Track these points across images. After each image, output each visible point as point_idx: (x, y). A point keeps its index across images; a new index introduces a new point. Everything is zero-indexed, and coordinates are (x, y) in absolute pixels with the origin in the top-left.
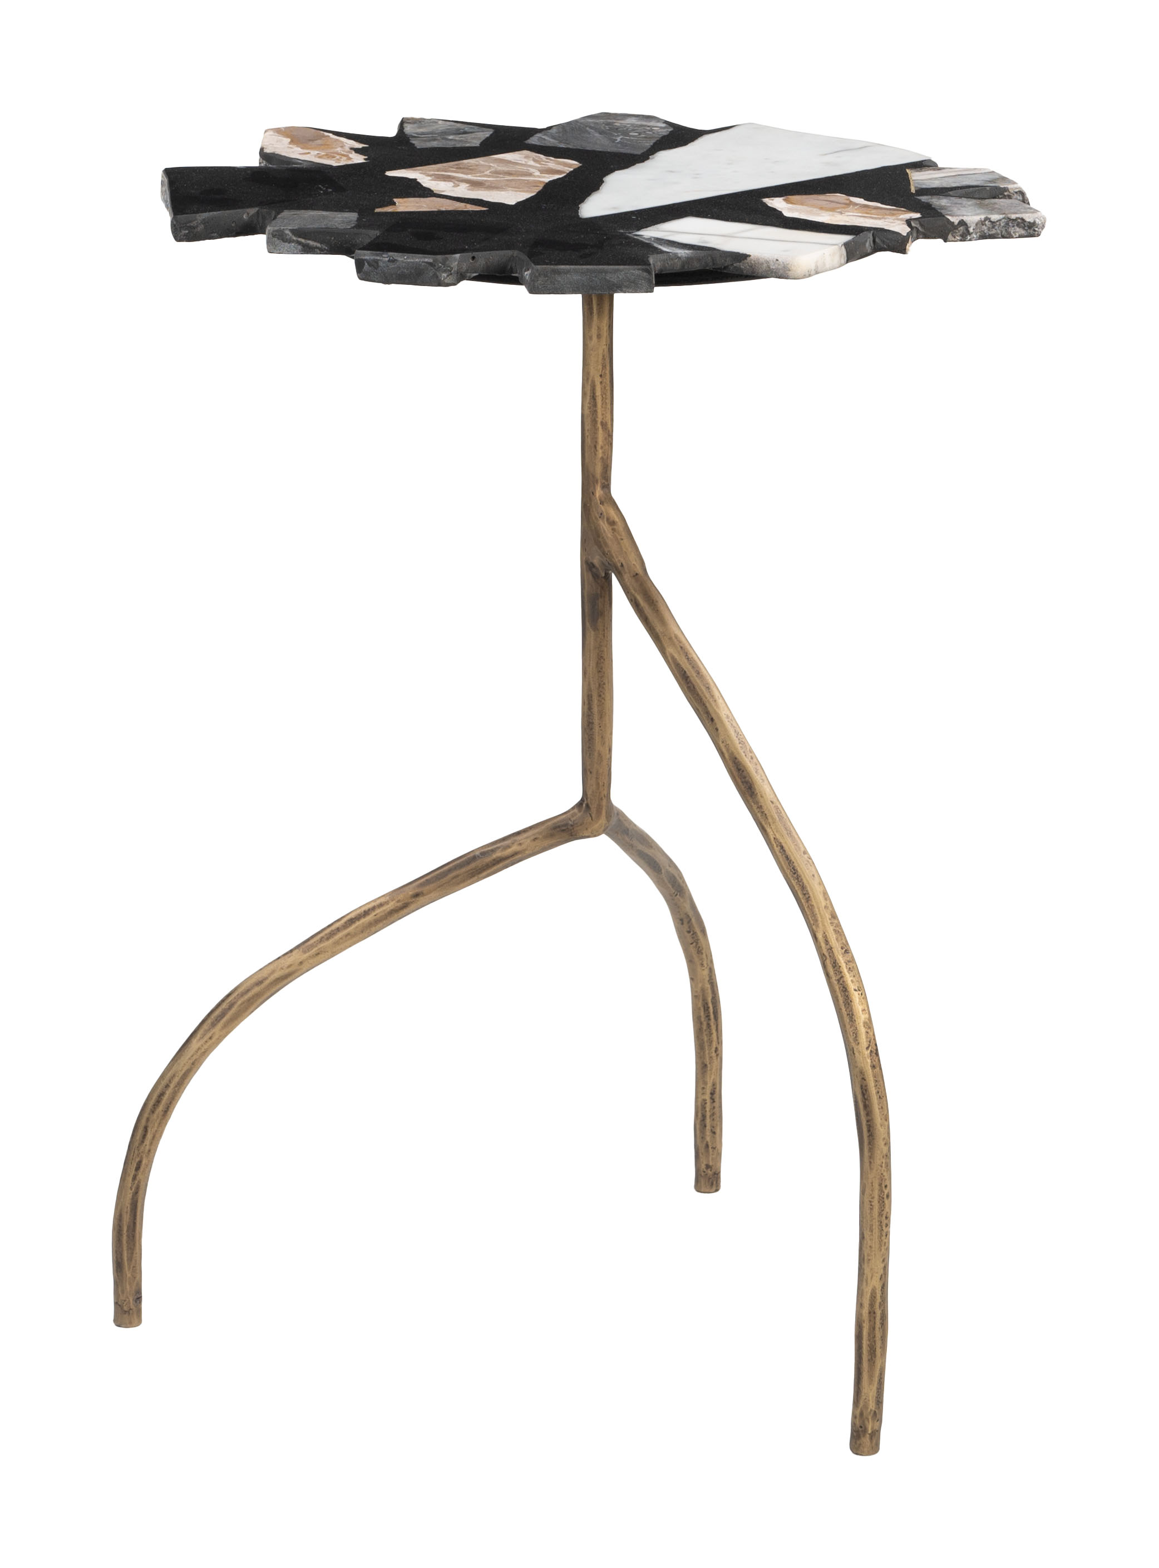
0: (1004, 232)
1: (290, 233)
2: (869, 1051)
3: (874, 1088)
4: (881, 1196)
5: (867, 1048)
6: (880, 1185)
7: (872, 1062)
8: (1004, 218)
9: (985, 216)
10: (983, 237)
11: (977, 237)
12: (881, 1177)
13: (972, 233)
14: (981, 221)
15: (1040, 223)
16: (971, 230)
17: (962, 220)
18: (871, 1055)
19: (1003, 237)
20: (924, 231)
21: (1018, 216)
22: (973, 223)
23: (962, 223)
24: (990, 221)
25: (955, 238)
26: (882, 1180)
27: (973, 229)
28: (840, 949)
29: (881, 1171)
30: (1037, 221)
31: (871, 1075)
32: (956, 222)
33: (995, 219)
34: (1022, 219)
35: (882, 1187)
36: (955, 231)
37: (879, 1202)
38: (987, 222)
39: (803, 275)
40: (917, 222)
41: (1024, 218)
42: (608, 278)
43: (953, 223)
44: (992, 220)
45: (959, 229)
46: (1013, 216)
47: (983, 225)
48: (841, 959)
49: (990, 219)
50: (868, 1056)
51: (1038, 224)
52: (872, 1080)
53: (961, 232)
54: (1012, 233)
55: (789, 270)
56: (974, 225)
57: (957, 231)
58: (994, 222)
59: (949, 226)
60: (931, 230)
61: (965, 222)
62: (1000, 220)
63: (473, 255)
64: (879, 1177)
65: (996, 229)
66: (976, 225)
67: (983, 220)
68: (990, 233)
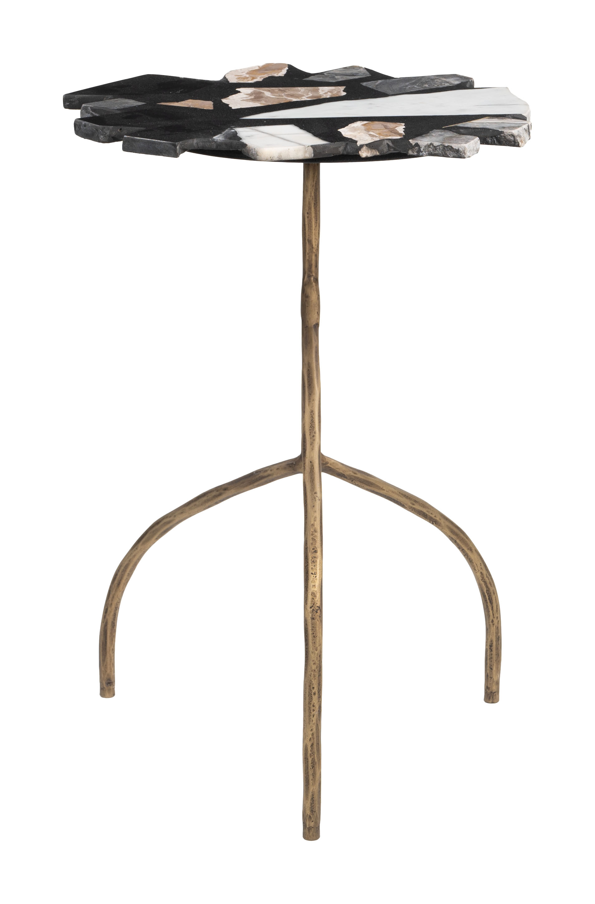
0: (443, 153)
1: (90, 109)
2: (312, 609)
3: (311, 631)
4: (310, 693)
5: (311, 608)
6: (310, 686)
7: (312, 616)
8: (441, 145)
9: (430, 142)
10: (431, 154)
11: (426, 154)
12: (310, 682)
13: (423, 151)
14: (428, 145)
15: (462, 150)
16: (422, 150)
17: (417, 143)
18: (312, 612)
19: (443, 156)
20: (394, 146)
21: (449, 144)
22: (423, 145)
23: (417, 145)
24: (433, 146)
25: (414, 153)
26: (311, 684)
27: (423, 149)
28: (311, 549)
29: (310, 678)
30: (460, 149)
31: (310, 623)
32: (413, 144)
33: (435, 145)
34: (451, 147)
35: (311, 688)
36: (413, 149)
37: (309, 696)
38: (431, 146)
39: (266, 159)
40: (390, 141)
41: (452, 146)
42: (156, 147)
43: (412, 144)
44: (434, 145)
45: (415, 148)
46: (446, 145)
47: (429, 147)
48: (310, 555)
49: (433, 144)
50: (310, 612)
51: (461, 151)
52: (310, 626)
53: (417, 150)
54: (448, 154)
55: (258, 155)
56: (424, 147)
57: (414, 149)
58: (435, 147)
59: (409, 146)
60: (399, 147)
61: (418, 144)
62: (439, 146)
63: (121, 128)
64: (309, 681)
65: (438, 151)
66: (425, 147)
67: (429, 144)
68: (435, 153)
